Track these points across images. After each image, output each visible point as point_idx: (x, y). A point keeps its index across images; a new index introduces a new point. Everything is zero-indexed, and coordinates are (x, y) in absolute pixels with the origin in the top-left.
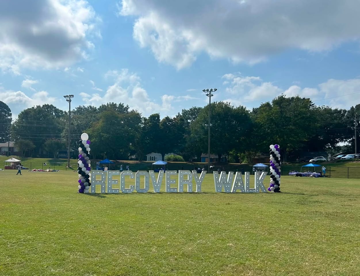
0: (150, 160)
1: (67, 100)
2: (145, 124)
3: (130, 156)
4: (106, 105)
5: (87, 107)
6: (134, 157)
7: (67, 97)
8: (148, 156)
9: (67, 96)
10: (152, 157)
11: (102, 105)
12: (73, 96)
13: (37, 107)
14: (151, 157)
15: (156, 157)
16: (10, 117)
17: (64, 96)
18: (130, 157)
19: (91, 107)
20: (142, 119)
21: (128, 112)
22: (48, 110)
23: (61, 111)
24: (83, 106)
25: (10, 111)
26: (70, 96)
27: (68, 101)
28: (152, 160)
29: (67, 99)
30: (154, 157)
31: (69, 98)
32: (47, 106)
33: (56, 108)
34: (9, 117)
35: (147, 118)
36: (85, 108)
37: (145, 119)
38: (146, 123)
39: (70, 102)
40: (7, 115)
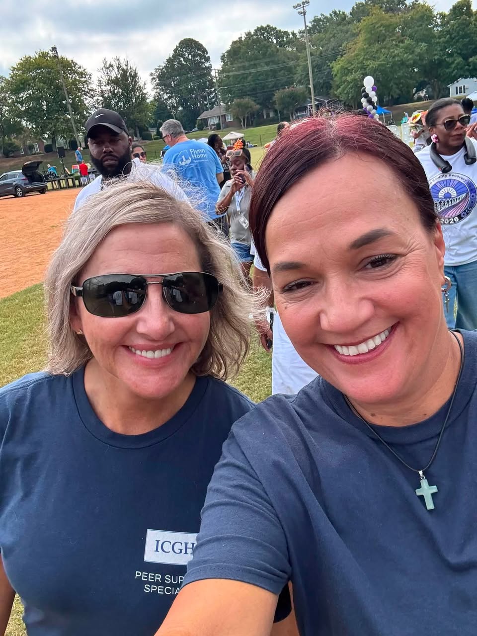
0: (457, 93)
1: (299, 12)
2: (442, 25)
3: (416, 92)
4: (364, 2)
5: (329, 16)
6: (422, 94)
7: (298, 8)
8: (452, 88)
9: (299, 5)
10: (461, 88)
11: (356, 5)
12: (309, 2)
13: (246, 35)
14: (457, 88)
15: (466, 86)
16: (208, 63)
17: (294, 7)
18: (416, 95)
19: (335, 13)
20: (436, 17)
21: (406, 6)
22: (264, 37)
23: (286, 33)
24: (322, 15)
25: (207, 53)
26: (303, 3)
27: (302, 13)
28: (461, 92)
29: (299, 10)
30: (464, 86)
31: (302, 8)
32: (260, 30)
33: (276, 28)
34: (207, 65)
35: (447, 13)
36: (325, 18)
37: (443, 16)
38: (445, 22)
39: (304, 14)
40: (203, 61)
